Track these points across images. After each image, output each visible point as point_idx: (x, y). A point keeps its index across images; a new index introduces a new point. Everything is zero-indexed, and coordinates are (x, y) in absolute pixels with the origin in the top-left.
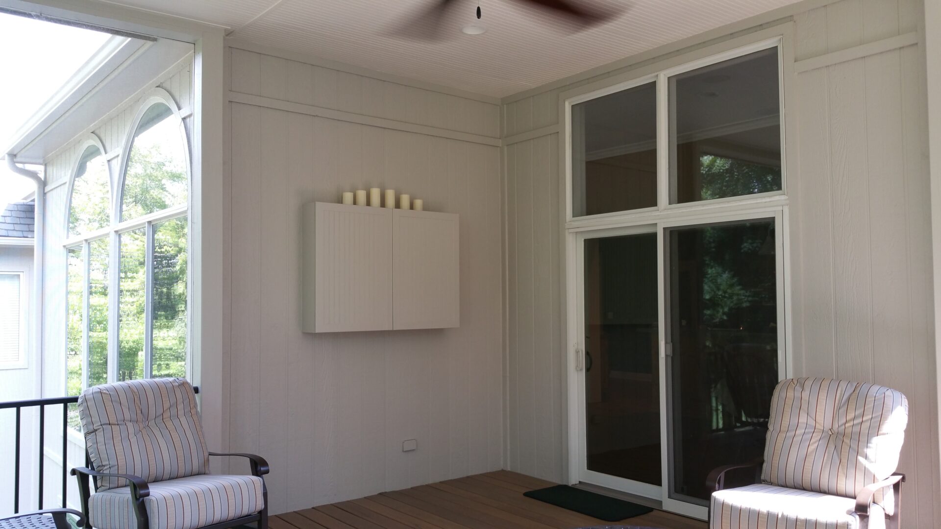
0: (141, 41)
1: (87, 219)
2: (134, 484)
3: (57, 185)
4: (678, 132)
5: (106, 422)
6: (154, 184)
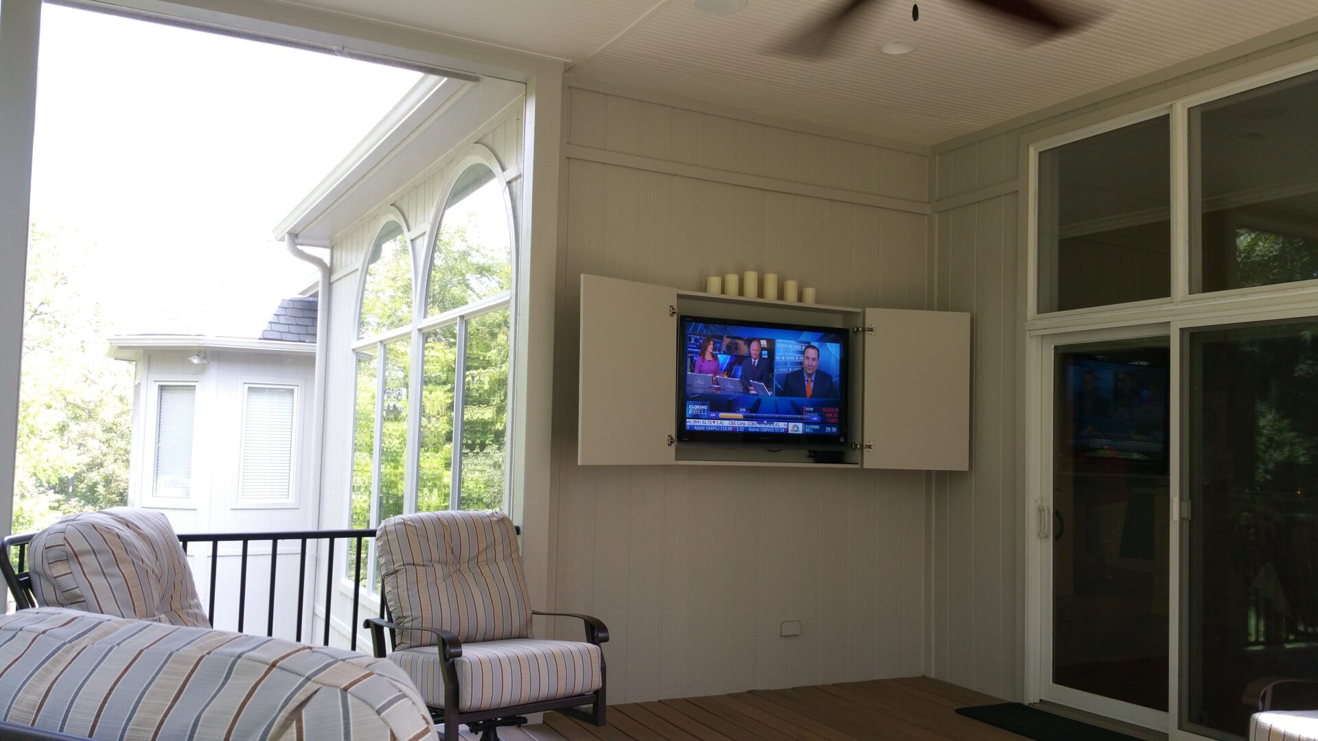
0: (463, 82)
2: (443, 640)
3: (347, 273)
5: (410, 562)
6: (455, 280)
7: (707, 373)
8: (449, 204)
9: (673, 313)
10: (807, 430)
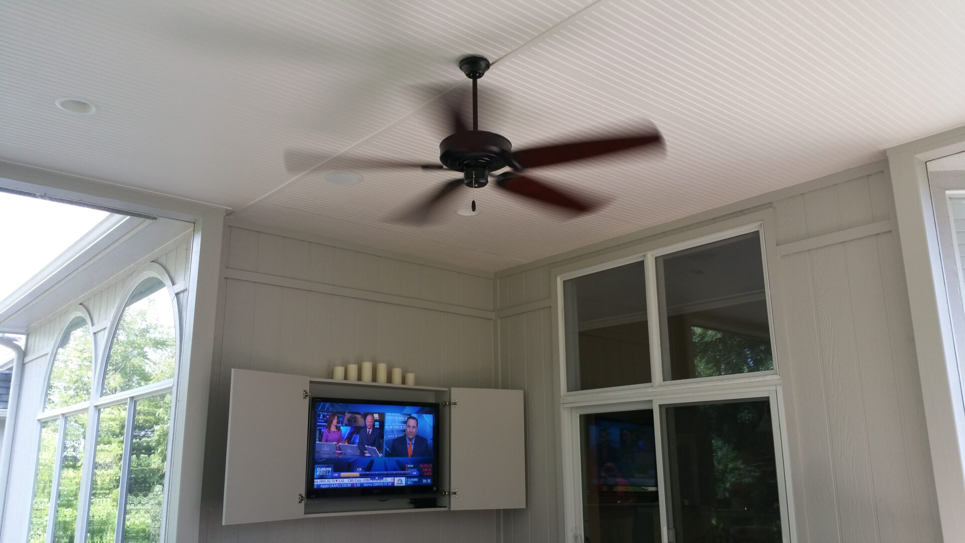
0: (141, 220)
1: (63, 387)
3: (38, 356)
4: (668, 305)
6: (135, 352)
7: (332, 442)
8: (128, 303)
9: (306, 396)
10: (409, 483)
